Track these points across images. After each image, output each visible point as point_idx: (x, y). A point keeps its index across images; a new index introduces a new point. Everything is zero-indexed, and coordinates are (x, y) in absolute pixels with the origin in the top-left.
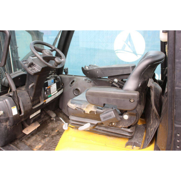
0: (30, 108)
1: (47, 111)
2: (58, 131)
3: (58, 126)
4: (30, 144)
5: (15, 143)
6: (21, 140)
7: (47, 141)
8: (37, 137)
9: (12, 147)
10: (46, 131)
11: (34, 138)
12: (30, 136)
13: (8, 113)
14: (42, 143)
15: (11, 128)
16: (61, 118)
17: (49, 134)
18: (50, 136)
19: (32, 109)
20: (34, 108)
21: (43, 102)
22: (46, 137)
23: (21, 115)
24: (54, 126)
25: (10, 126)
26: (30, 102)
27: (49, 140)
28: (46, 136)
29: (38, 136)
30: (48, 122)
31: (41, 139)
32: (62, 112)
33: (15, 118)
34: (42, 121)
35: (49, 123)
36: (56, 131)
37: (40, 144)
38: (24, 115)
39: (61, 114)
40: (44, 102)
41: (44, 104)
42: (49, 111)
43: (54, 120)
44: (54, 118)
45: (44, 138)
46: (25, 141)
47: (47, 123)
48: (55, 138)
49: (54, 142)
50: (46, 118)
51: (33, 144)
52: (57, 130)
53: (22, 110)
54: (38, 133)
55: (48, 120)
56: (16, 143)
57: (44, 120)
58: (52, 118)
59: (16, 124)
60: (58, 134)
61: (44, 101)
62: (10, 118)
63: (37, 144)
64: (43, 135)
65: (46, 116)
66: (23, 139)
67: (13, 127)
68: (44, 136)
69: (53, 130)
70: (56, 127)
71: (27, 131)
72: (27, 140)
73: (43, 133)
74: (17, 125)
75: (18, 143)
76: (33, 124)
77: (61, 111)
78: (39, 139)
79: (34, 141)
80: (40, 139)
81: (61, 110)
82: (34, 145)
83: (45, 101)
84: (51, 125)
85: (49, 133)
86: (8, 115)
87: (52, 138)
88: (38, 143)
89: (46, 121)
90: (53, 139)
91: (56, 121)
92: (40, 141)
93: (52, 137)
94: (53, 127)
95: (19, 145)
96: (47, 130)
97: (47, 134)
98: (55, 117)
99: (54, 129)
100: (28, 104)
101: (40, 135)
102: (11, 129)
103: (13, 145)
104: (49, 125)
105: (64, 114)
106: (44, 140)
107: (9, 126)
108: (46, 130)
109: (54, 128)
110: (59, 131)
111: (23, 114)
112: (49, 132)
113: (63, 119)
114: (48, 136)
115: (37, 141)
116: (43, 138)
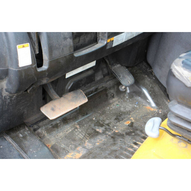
0: (67, 52)
1: (112, 65)
2: (132, 125)
3: (134, 109)
4: (55, 145)
5: (18, 136)
6: (35, 130)
7: (97, 144)
8: (77, 128)
9: (10, 143)
10: (101, 118)
11: (67, 129)
12: (58, 122)
13: (8, 58)
14: (84, 147)
15: (11, 97)
16: (147, 89)
17: (108, 128)
18: (110, 134)
19: (72, 56)
20: (77, 55)
21: (105, 43)
22: (97, 133)
23: (39, 70)
24: (125, 108)
25: (10, 93)
26: (70, 38)
27: (104, 144)
28: (98, 130)
29: (78, 126)
30: (109, 95)
31: (84, 136)
32: (151, 74)
33: (23, 75)
34: (96, 90)
35: (113, 97)
36: (127, 123)
37: (79, 148)
38: (48, 70)
39: (147, 80)
40: (107, 43)
41: (108, 47)
42: (119, 65)
43: (128, 91)
44: (128, 88)
45: (94, 134)
46: (44, 133)
47: (107, 96)
48: (119, 141)
49: (116, 151)
50: (108, 83)
51: (63, 146)
52: (129, 119)
53: (46, 57)
54: (81, 119)
55: (110, 88)
56: (21, 135)
57: (101, 86)
58: (123, 87)
59: (26, 90)
60: (131, 132)
61: (109, 41)
62: (10, 72)
63: (73, 147)
64: (93, 125)
65: (107, 78)
66: (39, 127)
67: (17, 97)
68: (93, 129)
69: (119, 117)
70: (129, 113)
71: (53, 110)
72: (49, 131)
73: (91, 120)
74: (28, 91)
75: (25, 137)
76: (70, 95)
77: (149, 70)
78: (80, 134)
79: (66, 136)
80: (81, 136)
81: (150, 67)
82: (64, 149)
83: (112, 39)
84: (115, 104)
85: (108, 125)
86: (5, 64)
87: (112, 140)
88: (76, 147)
89: (106, 90)
90: (114, 144)
91: (131, 96)
92: (81, 142)
93: (114, 137)
94: (122, 109)
95: (27, 143)
96: (103, 116)
97: (102, 126)
98: (131, 86)
99: (122, 117)
100: (64, 43)
101: (83, 125)
102: (11, 100)
103: (12, 138)
104: (111, 101)
105: (157, 82)
106: (92, 140)
107: (7, 90)
108: (101, 115)
109: (124, 113)
110: (135, 125)
111: (45, 67)
112: (107, 122)
113: (150, 95)
114: (104, 133)
115: (74, 140)
116: (89, 134)
